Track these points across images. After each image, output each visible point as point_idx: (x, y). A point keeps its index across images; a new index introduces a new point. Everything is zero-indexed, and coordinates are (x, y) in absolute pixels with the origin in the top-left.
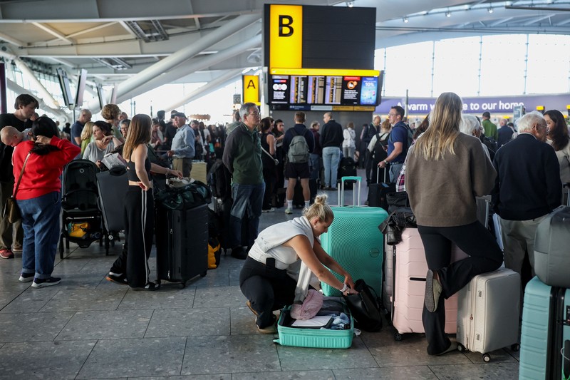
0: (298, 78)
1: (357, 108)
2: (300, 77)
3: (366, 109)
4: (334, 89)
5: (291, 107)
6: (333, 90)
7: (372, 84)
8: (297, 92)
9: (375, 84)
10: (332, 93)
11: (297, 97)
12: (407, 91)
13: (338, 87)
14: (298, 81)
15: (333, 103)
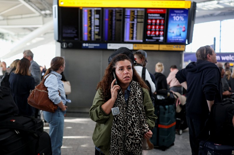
0: (91, 11)
1: (163, 47)
2: (93, 10)
3: (174, 48)
4: (135, 22)
5: (84, 45)
6: (133, 24)
7: (182, 18)
8: (90, 26)
9: (184, 17)
10: (133, 28)
11: (90, 32)
12: (215, 39)
13: (139, 20)
14: (91, 14)
15: (134, 40)
